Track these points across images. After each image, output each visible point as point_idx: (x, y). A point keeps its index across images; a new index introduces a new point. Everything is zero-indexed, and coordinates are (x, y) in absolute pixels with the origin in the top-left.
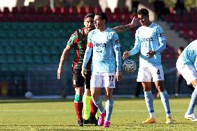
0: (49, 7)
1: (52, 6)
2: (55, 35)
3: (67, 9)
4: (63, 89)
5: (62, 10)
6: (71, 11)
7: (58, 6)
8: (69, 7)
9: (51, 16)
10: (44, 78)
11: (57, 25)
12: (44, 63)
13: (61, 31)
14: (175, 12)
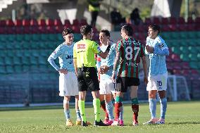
0: (11, 21)
1: (14, 20)
2: (18, 47)
3: (28, 21)
4: (26, 98)
5: (24, 23)
6: (32, 23)
7: (20, 18)
8: (30, 20)
9: (14, 28)
10: (8, 88)
11: (19, 37)
12: (7, 74)
13: (23, 42)
14: (130, 23)
